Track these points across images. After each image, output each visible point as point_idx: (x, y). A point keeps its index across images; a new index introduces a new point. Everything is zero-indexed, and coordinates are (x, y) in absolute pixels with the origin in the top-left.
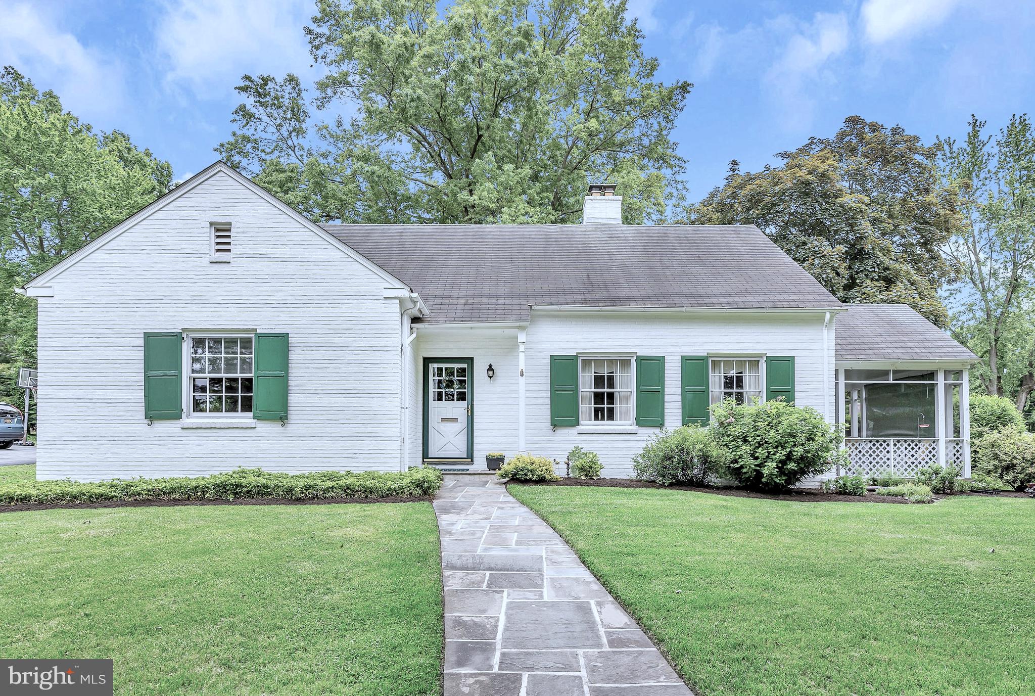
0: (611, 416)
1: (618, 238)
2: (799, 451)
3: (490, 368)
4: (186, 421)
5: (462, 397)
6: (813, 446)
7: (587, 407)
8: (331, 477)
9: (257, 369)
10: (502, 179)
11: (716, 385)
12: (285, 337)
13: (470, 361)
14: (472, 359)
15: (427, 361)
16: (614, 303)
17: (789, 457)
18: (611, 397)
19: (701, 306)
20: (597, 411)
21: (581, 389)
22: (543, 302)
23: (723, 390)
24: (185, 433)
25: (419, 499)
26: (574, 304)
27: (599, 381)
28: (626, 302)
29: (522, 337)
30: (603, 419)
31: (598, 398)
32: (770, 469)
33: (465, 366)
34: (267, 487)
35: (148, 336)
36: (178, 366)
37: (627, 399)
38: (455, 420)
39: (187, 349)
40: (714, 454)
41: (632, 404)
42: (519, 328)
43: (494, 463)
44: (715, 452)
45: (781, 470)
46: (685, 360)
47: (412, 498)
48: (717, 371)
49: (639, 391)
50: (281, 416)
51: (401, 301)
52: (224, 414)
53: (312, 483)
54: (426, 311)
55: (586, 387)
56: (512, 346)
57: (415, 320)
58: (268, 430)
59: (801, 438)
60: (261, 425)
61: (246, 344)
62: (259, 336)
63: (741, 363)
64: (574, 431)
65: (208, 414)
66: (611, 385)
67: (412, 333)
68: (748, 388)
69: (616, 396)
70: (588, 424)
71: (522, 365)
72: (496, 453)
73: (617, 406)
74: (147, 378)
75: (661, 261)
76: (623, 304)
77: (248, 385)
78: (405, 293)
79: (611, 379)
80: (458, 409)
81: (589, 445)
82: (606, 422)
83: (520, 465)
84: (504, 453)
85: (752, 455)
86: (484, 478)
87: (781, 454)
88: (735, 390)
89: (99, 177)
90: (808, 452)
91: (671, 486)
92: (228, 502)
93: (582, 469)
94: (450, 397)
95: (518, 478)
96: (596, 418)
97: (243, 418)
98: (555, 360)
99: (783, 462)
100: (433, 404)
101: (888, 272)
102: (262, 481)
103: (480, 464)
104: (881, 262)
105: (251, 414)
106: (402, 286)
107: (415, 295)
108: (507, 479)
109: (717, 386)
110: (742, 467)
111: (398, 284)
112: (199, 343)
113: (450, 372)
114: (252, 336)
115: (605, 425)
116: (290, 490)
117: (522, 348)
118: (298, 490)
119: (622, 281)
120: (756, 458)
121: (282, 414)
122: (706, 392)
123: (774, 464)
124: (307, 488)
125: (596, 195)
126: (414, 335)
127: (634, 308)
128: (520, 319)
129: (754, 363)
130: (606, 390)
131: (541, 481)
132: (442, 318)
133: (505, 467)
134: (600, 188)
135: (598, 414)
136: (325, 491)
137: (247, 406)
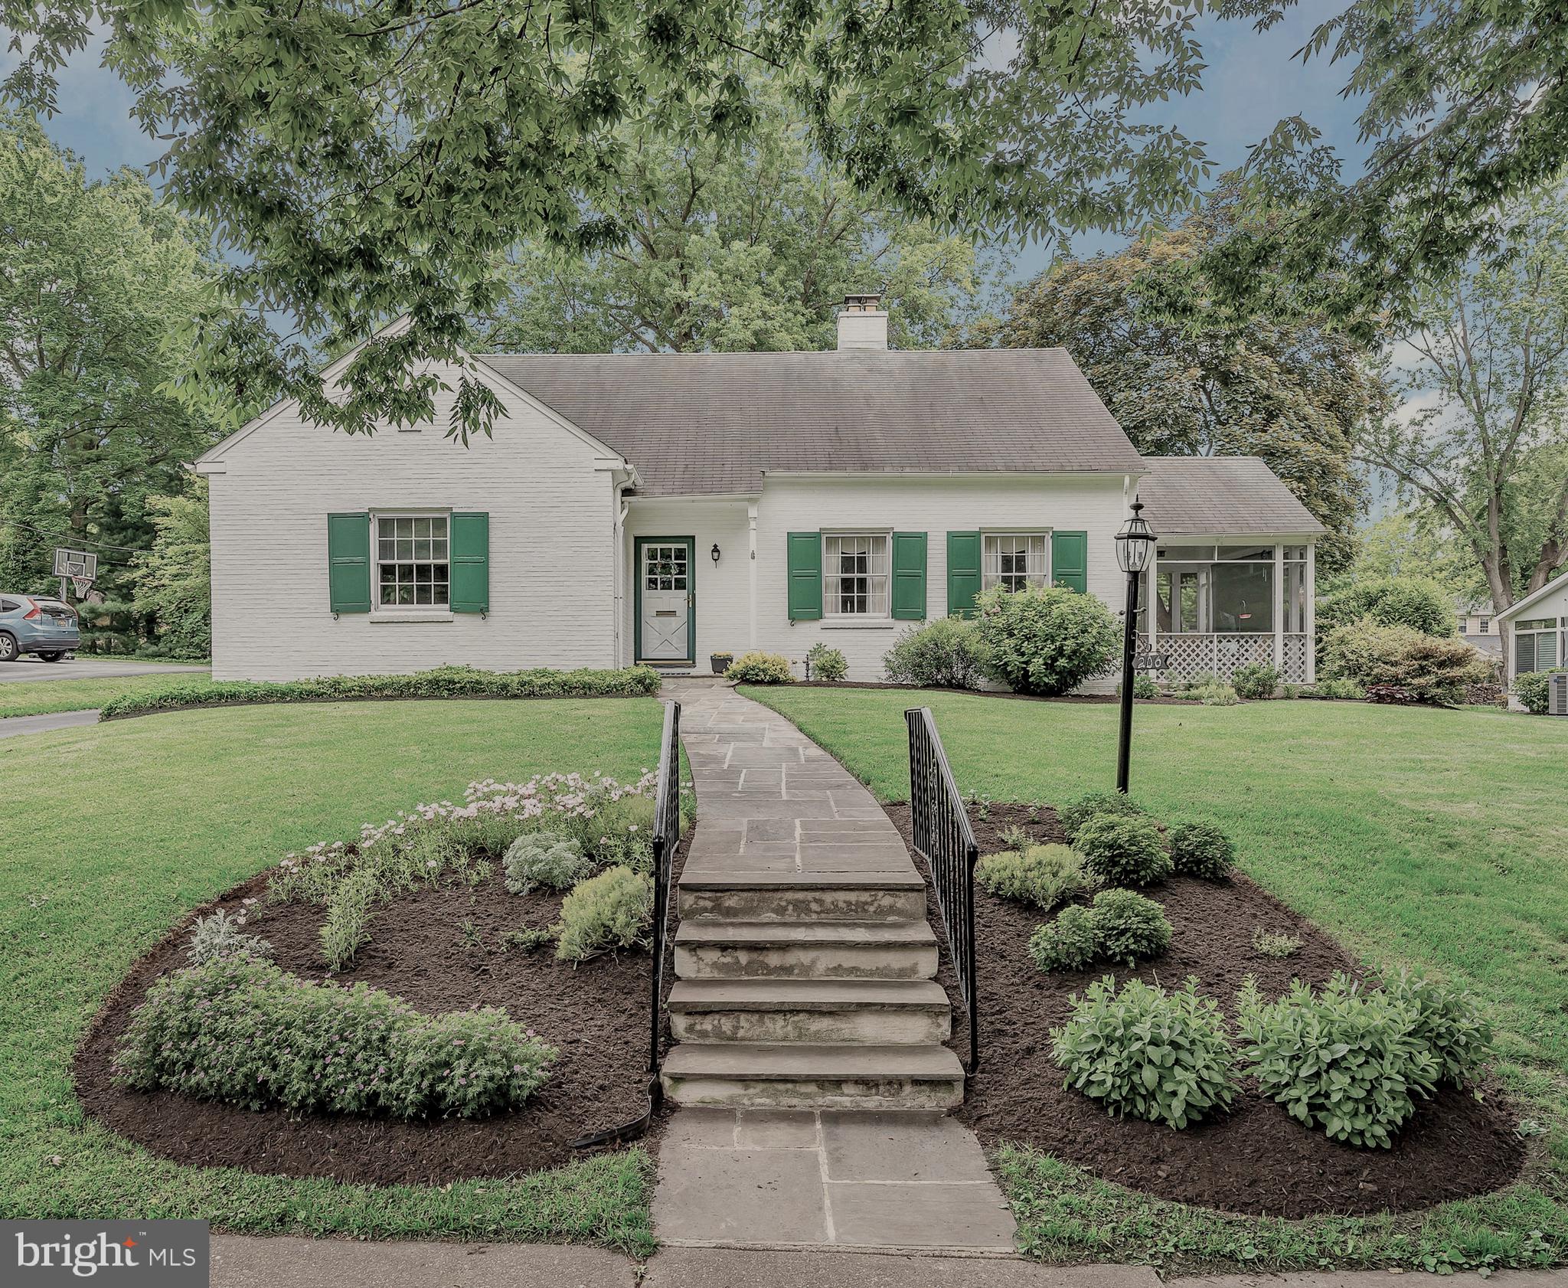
0: (862, 607)
1: (880, 372)
2: (1070, 645)
3: (716, 549)
4: (375, 615)
5: (680, 585)
6: (1088, 639)
7: (832, 596)
8: (544, 673)
9: (453, 554)
10: (729, 263)
11: (991, 568)
12: (484, 517)
13: (691, 539)
14: (693, 538)
15: (639, 541)
16: (865, 468)
17: (1060, 651)
18: (862, 583)
19: (971, 469)
20: (845, 601)
21: (824, 573)
22: (779, 466)
23: (1000, 574)
24: (376, 627)
25: (640, 695)
26: (817, 469)
27: (847, 563)
28: (879, 466)
29: (753, 512)
30: (852, 611)
31: (847, 585)
32: (1037, 665)
33: (684, 546)
34: (478, 682)
35: (332, 517)
36: (366, 553)
37: (882, 585)
38: (672, 613)
39: (374, 529)
40: (973, 649)
41: (887, 593)
42: (749, 500)
43: (720, 664)
44: (973, 646)
45: (1050, 666)
46: (952, 536)
47: (633, 694)
48: (993, 550)
49: (896, 576)
50: (480, 606)
51: (613, 472)
52: (415, 606)
53: (526, 679)
54: (640, 482)
55: (831, 571)
56: (741, 522)
57: (627, 492)
58: (466, 623)
59: (1073, 630)
60: (460, 619)
61: (440, 523)
62: (454, 516)
63: (1022, 540)
64: (816, 626)
65: (397, 606)
66: (862, 568)
67: (623, 509)
68: (1031, 572)
69: (869, 582)
70: (834, 617)
71: (753, 546)
72: (722, 652)
73: (870, 595)
74: (332, 565)
75: (931, 405)
76: (875, 467)
77: (442, 571)
78: (619, 464)
79: (862, 561)
80: (676, 599)
81: (833, 642)
82: (856, 614)
83: (751, 664)
84: (732, 653)
85: (1017, 651)
86: (708, 681)
87: (1049, 649)
88: (1014, 574)
89: (128, 254)
90: (1082, 645)
91: (926, 687)
92: (442, 698)
93: (823, 669)
94: (666, 586)
95: (749, 679)
96: (845, 610)
97: (438, 611)
98: (793, 539)
99: (1054, 659)
100: (646, 593)
101: (1269, 402)
102: (475, 677)
103: (704, 666)
104: (1257, 388)
105: (447, 606)
106: (615, 456)
107: (629, 467)
108: (736, 681)
109: (993, 568)
110: (1006, 664)
111: (611, 454)
112: (385, 525)
113: (666, 554)
114: (446, 515)
115: (855, 618)
116: (504, 687)
117: (753, 525)
118: (515, 685)
119: (878, 435)
120: (1023, 654)
121: (483, 605)
122: (977, 576)
123: (1041, 661)
124: (523, 684)
125: (854, 311)
126: (626, 512)
127: (888, 473)
128: (751, 490)
129: (1038, 540)
130: (856, 575)
131: (775, 682)
132: (658, 490)
133: (733, 667)
134: (859, 300)
135: (847, 605)
136: (542, 687)
137: (442, 597)
